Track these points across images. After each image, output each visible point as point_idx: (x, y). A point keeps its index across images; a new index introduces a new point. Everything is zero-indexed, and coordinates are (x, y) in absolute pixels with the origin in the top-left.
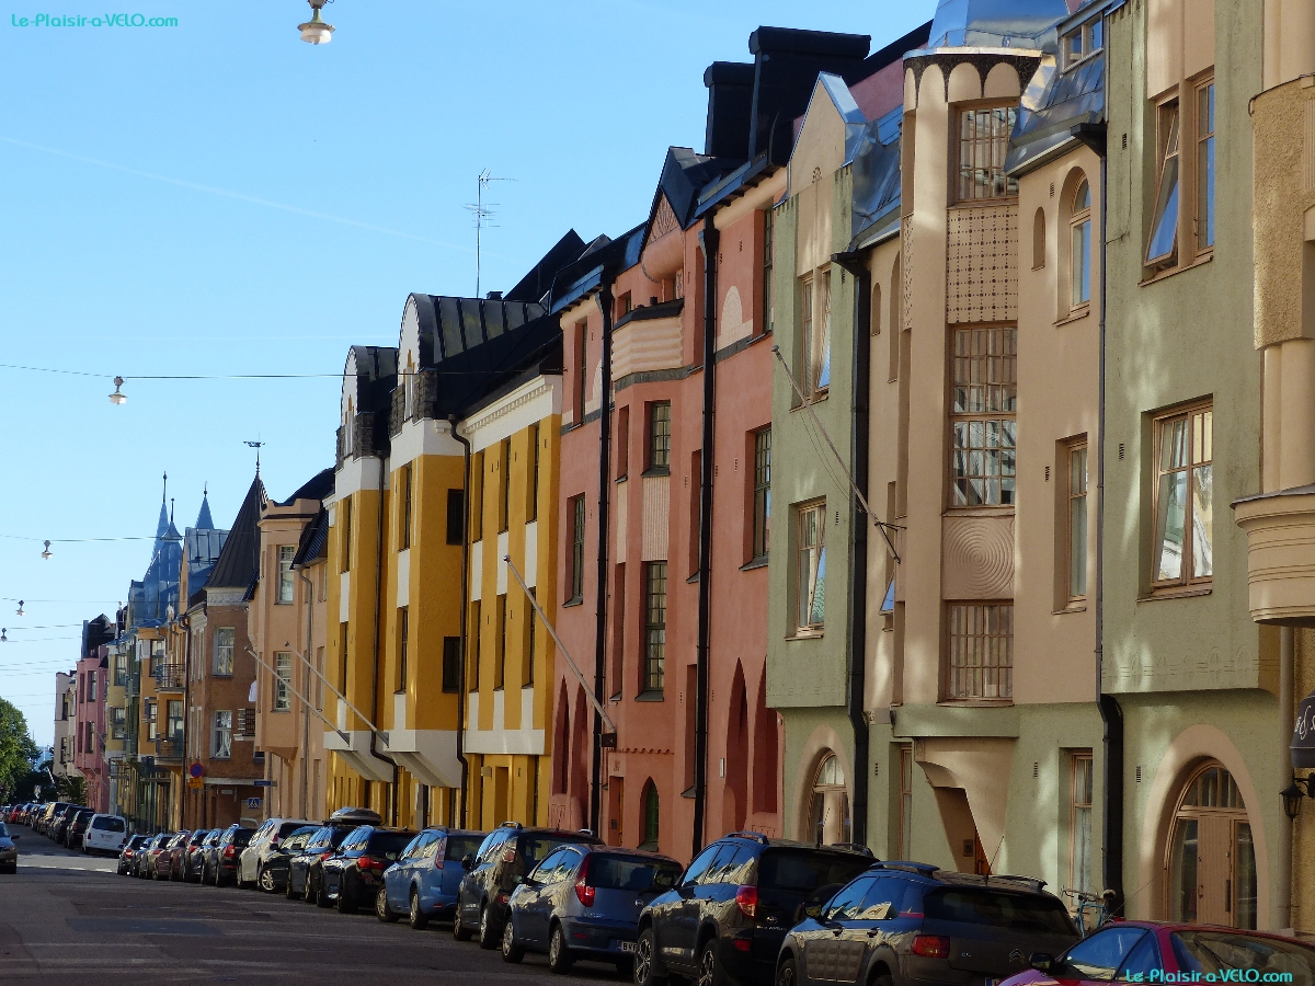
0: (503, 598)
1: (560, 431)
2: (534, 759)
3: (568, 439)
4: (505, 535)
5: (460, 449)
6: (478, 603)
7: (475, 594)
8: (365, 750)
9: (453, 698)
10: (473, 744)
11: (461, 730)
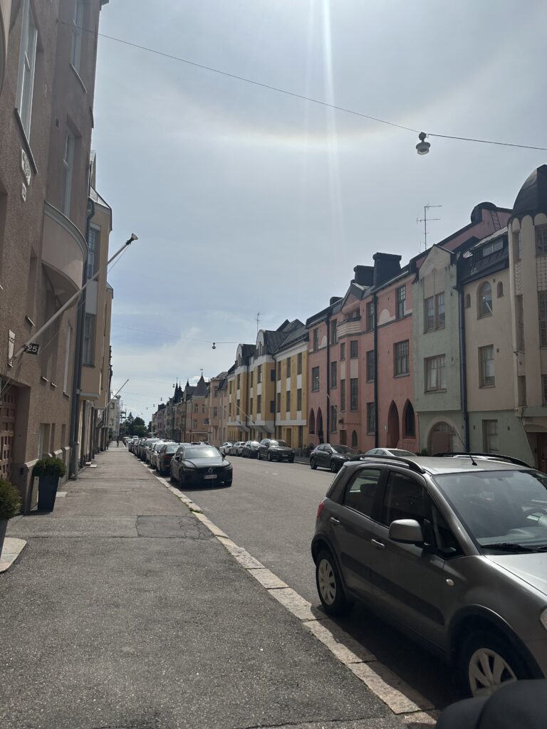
0: (289, 392)
1: (309, 354)
2: (301, 427)
3: (312, 356)
4: (289, 379)
5: (274, 361)
6: (279, 394)
7: (279, 390)
8: (244, 425)
9: (272, 414)
10: (279, 423)
11: (275, 420)
